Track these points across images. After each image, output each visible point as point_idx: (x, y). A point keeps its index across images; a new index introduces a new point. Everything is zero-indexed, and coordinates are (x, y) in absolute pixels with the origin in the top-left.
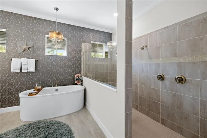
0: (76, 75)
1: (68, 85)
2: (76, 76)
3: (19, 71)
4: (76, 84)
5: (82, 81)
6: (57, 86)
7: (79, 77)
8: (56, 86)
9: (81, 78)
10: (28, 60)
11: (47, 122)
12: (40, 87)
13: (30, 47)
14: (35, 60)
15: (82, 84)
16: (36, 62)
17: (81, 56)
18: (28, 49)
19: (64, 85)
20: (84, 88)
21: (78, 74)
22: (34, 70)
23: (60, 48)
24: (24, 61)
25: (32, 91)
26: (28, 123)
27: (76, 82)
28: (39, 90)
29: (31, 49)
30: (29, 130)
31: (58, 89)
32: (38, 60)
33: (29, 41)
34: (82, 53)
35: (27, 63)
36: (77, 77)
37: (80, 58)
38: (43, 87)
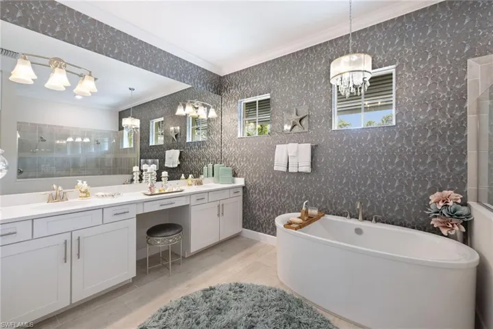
0: (438, 194)
1: (401, 225)
2: (433, 198)
3: (284, 169)
4: (436, 231)
5: (468, 224)
6: (360, 217)
7: (451, 203)
8: (358, 218)
9: (464, 210)
10: (298, 147)
12: (314, 212)
13: (301, 116)
14: (312, 147)
15: (467, 238)
16: (313, 149)
17: (465, 115)
18: (300, 121)
19: (387, 223)
20: (477, 257)
21: (446, 193)
22: (305, 167)
23: (379, 104)
24: (292, 148)
27: (435, 222)
28: (310, 220)
29: (304, 122)
31: (362, 228)
32: (316, 146)
33: (302, 105)
34: (470, 104)
35: (297, 152)
36: (441, 204)
37: (460, 126)
38: (324, 211)
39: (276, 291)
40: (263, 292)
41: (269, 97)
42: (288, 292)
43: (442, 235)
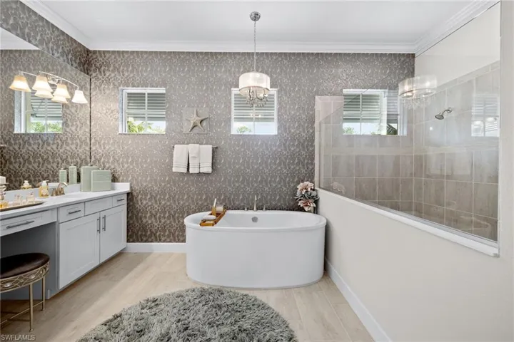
0: (301, 184)
1: (280, 210)
2: (300, 187)
3: (185, 171)
4: (302, 210)
5: (316, 202)
6: (255, 209)
7: (309, 190)
8: (253, 209)
9: (314, 193)
10: (199, 148)
11: (236, 295)
12: (220, 209)
14: (213, 148)
15: (316, 211)
16: (214, 151)
17: (314, 132)
18: (201, 123)
19: (272, 209)
20: (324, 222)
21: (306, 183)
22: (207, 168)
24: (193, 148)
25: (205, 215)
26: (199, 286)
27: (301, 204)
28: (219, 215)
29: (204, 124)
30: (201, 305)
31: (257, 216)
32: (217, 148)
33: (202, 107)
34: (316, 125)
35: (199, 153)
36: (304, 191)
37: (312, 139)
38: (226, 208)
39: (194, 291)
40: (182, 296)
41: (164, 92)
42: (206, 287)
43: (305, 211)
